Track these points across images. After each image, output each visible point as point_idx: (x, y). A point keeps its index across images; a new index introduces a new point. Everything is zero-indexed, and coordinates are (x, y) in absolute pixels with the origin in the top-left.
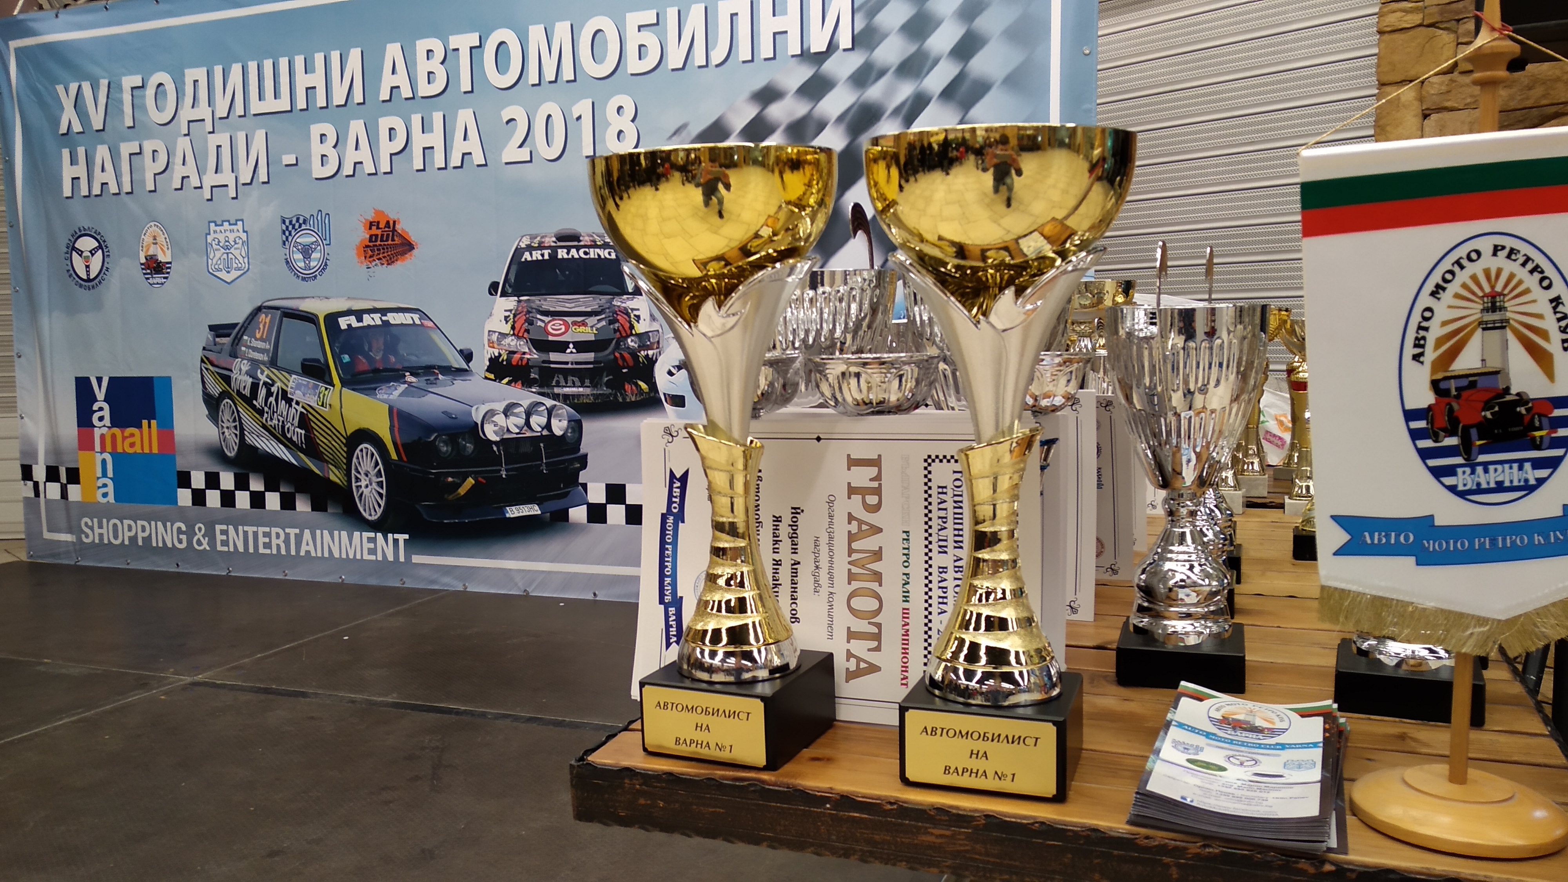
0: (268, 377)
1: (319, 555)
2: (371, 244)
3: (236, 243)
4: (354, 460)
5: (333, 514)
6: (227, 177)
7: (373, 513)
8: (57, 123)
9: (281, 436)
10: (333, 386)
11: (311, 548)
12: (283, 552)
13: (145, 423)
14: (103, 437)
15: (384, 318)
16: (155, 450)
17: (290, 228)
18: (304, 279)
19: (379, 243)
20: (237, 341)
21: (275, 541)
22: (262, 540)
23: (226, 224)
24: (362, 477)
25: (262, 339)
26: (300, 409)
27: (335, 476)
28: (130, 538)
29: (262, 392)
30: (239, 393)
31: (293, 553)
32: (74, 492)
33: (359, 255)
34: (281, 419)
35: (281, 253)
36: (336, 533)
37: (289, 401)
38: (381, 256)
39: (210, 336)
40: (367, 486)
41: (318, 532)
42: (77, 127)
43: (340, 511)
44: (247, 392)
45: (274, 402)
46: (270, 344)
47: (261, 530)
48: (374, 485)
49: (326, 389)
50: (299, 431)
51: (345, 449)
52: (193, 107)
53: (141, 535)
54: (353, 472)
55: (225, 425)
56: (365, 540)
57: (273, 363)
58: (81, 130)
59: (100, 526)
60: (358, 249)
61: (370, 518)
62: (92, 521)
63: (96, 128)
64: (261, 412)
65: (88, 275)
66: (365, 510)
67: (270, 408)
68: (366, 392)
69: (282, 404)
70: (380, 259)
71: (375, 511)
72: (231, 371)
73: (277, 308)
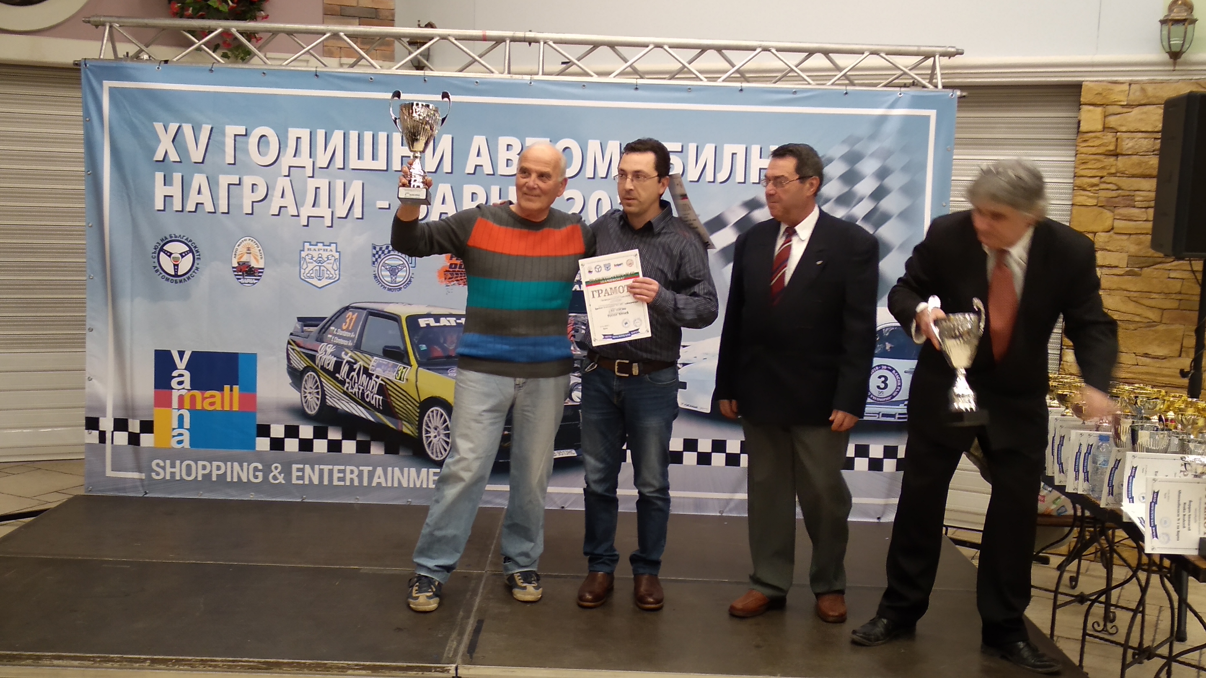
0: (351, 357)
1: (390, 485)
2: (451, 270)
3: (328, 260)
4: (426, 418)
5: (404, 456)
6: (323, 210)
7: (439, 455)
8: (153, 152)
9: (361, 400)
10: (411, 366)
11: (382, 480)
12: (356, 483)
13: (227, 388)
14: (181, 398)
15: (458, 321)
16: (236, 408)
17: (380, 253)
18: (389, 290)
19: (457, 269)
20: (324, 330)
21: (348, 476)
22: (336, 475)
23: (320, 245)
24: (432, 430)
25: (347, 330)
26: (379, 381)
27: (407, 429)
28: (204, 475)
29: (345, 369)
30: (323, 368)
31: (365, 483)
32: (146, 440)
33: (440, 276)
34: (362, 388)
35: (372, 270)
36: (406, 470)
37: (370, 376)
38: (459, 278)
39: (298, 325)
40: (435, 437)
41: (390, 469)
42: (173, 156)
43: (411, 454)
44: (331, 368)
45: (356, 376)
46: (355, 334)
47: (336, 468)
48: (442, 436)
49: (404, 368)
50: (378, 397)
51: (418, 411)
52: (295, 156)
53: (215, 473)
54: (424, 426)
55: (307, 391)
56: (431, 474)
57: (357, 347)
58: (179, 160)
59: (173, 466)
60: (439, 272)
61: (437, 459)
62: (165, 463)
63: (194, 160)
64: (343, 383)
65: (176, 270)
66: (432, 453)
67: (351, 380)
68: (441, 371)
69: (363, 378)
70: (457, 280)
71: (441, 454)
72: (317, 351)
73: (364, 309)
